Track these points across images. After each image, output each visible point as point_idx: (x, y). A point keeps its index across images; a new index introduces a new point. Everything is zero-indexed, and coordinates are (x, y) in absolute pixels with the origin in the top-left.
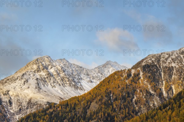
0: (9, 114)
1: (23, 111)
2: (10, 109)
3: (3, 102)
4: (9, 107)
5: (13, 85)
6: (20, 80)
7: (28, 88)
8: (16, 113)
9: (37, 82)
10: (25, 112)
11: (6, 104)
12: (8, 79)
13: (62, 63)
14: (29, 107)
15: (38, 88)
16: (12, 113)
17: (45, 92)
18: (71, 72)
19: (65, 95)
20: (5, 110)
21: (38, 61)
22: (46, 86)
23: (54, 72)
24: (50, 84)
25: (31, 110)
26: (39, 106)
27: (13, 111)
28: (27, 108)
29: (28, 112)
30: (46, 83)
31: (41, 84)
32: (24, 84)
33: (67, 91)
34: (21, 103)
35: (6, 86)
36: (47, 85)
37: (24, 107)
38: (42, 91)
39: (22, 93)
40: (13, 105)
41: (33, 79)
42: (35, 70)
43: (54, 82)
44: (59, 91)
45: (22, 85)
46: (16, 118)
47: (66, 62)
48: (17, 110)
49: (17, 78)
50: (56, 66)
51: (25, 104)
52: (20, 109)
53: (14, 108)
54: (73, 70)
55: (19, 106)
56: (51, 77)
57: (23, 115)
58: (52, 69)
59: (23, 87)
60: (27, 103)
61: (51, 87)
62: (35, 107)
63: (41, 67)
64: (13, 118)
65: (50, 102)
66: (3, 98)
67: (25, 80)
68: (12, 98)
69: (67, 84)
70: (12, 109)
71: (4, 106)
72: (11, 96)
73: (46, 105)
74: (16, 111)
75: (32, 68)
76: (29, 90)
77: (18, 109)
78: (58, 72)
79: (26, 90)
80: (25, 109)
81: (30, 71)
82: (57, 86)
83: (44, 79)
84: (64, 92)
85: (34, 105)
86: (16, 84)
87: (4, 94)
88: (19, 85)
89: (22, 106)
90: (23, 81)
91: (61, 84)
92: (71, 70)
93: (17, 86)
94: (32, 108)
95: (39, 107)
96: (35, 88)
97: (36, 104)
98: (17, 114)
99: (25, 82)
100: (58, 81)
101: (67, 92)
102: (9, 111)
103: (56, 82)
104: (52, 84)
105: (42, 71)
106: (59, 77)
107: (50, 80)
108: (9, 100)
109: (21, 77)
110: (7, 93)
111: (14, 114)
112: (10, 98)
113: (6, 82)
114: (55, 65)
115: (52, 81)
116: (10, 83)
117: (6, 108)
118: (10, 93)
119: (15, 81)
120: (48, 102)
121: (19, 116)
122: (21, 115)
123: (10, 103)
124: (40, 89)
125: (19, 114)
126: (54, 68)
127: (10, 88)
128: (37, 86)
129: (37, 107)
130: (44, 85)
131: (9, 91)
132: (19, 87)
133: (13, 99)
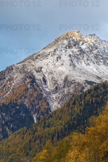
0: (45, 93)
1: (59, 89)
2: (45, 87)
3: (36, 79)
4: (43, 85)
5: (45, 61)
6: (52, 56)
7: (62, 65)
8: (52, 92)
9: (70, 59)
10: (62, 91)
11: (40, 82)
12: (39, 55)
13: (92, 39)
14: (66, 86)
15: (73, 65)
16: (48, 92)
17: (80, 70)
18: (103, 50)
19: (101, 74)
20: (40, 89)
21: (68, 36)
22: (79, 63)
23: (86, 48)
24: (84, 62)
25: (68, 89)
26: (76, 84)
27: (49, 89)
28: (64, 87)
29: (65, 91)
30: (80, 60)
31: (75, 61)
32: (58, 60)
33: (103, 69)
34: (57, 81)
35: (37, 62)
36: (81, 63)
37: (61, 85)
38: (77, 68)
39: (56, 70)
40: (48, 83)
41: (66, 55)
42: (66, 46)
43: (88, 59)
44: (95, 70)
45: (55, 62)
46: (53, 98)
47: (96, 38)
48: (52, 88)
49: (48, 54)
50: (88, 42)
51: (61, 82)
52: (56, 88)
53: (49, 87)
54: (104, 48)
55: (55, 84)
56: (84, 54)
57: (59, 94)
58: (83, 45)
59: (56, 64)
60: (63, 81)
61: (86, 65)
62: (72, 86)
63: (72, 42)
64: (49, 97)
65: (89, 80)
66: (36, 75)
67: (57, 56)
68: (46, 75)
69: (101, 62)
70: (47, 88)
71: (39, 84)
72: (45, 73)
73: (85, 83)
74: (52, 90)
75: (63, 44)
76: (63, 67)
77: (54, 88)
78: (91, 48)
79: (59, 67)
80: (62, 88)
81: (61, 46)
82: (91, 64)
83: (76, 56)
84: (99, 71)
85: (71, 83)
86: (49, 61)
87: (37, 72)
88: (51, 61)
89: (58, 85)
90: (56, 57)
91: (95, 62)
92: (102, 47)
93: (49, 62)
94: (69, 87)
95: (78, 85)
96: (69, 65)
97: (73, 82)
98: (53, 94)
99: (58, 58)
100: (92, 58)
101: (103, 71)
102: (44, 90)
103: (90, 60)
104: (86, 62)
105: (74, 47)
106: (93, 55)
107: (83, 57)
108: (43, 78)
109: (52, 52)
110: (40, 70)
111: (50, 93)
112: (44, 75)
113: (37, 58)
114: (86, 41)
115: (85, 59)
116: (41, 59)
117: (41, 86)
118: (44, 70)
119: (47, 57)
120: (86, 81)
121: (56, 95)
122: (57, 94)
123: (45, 81)
124: (75, 66)
125: (56, 93)
126: (85, 44)
127: (43, 65)
128: (71, 63)
129: (75, 85)
130: (78, 63)
131: (42, 68)
132: (52, 63)
133: (47, 77)
